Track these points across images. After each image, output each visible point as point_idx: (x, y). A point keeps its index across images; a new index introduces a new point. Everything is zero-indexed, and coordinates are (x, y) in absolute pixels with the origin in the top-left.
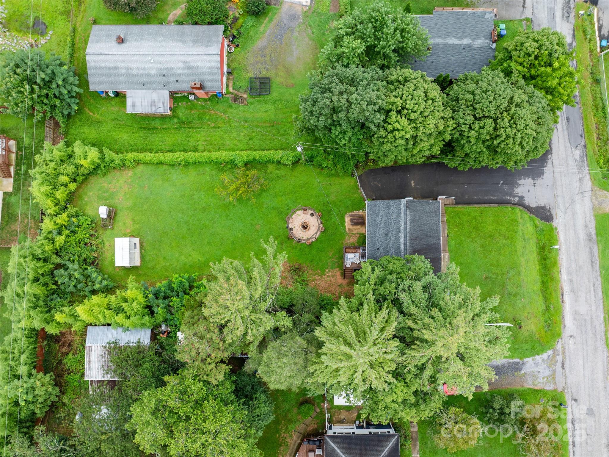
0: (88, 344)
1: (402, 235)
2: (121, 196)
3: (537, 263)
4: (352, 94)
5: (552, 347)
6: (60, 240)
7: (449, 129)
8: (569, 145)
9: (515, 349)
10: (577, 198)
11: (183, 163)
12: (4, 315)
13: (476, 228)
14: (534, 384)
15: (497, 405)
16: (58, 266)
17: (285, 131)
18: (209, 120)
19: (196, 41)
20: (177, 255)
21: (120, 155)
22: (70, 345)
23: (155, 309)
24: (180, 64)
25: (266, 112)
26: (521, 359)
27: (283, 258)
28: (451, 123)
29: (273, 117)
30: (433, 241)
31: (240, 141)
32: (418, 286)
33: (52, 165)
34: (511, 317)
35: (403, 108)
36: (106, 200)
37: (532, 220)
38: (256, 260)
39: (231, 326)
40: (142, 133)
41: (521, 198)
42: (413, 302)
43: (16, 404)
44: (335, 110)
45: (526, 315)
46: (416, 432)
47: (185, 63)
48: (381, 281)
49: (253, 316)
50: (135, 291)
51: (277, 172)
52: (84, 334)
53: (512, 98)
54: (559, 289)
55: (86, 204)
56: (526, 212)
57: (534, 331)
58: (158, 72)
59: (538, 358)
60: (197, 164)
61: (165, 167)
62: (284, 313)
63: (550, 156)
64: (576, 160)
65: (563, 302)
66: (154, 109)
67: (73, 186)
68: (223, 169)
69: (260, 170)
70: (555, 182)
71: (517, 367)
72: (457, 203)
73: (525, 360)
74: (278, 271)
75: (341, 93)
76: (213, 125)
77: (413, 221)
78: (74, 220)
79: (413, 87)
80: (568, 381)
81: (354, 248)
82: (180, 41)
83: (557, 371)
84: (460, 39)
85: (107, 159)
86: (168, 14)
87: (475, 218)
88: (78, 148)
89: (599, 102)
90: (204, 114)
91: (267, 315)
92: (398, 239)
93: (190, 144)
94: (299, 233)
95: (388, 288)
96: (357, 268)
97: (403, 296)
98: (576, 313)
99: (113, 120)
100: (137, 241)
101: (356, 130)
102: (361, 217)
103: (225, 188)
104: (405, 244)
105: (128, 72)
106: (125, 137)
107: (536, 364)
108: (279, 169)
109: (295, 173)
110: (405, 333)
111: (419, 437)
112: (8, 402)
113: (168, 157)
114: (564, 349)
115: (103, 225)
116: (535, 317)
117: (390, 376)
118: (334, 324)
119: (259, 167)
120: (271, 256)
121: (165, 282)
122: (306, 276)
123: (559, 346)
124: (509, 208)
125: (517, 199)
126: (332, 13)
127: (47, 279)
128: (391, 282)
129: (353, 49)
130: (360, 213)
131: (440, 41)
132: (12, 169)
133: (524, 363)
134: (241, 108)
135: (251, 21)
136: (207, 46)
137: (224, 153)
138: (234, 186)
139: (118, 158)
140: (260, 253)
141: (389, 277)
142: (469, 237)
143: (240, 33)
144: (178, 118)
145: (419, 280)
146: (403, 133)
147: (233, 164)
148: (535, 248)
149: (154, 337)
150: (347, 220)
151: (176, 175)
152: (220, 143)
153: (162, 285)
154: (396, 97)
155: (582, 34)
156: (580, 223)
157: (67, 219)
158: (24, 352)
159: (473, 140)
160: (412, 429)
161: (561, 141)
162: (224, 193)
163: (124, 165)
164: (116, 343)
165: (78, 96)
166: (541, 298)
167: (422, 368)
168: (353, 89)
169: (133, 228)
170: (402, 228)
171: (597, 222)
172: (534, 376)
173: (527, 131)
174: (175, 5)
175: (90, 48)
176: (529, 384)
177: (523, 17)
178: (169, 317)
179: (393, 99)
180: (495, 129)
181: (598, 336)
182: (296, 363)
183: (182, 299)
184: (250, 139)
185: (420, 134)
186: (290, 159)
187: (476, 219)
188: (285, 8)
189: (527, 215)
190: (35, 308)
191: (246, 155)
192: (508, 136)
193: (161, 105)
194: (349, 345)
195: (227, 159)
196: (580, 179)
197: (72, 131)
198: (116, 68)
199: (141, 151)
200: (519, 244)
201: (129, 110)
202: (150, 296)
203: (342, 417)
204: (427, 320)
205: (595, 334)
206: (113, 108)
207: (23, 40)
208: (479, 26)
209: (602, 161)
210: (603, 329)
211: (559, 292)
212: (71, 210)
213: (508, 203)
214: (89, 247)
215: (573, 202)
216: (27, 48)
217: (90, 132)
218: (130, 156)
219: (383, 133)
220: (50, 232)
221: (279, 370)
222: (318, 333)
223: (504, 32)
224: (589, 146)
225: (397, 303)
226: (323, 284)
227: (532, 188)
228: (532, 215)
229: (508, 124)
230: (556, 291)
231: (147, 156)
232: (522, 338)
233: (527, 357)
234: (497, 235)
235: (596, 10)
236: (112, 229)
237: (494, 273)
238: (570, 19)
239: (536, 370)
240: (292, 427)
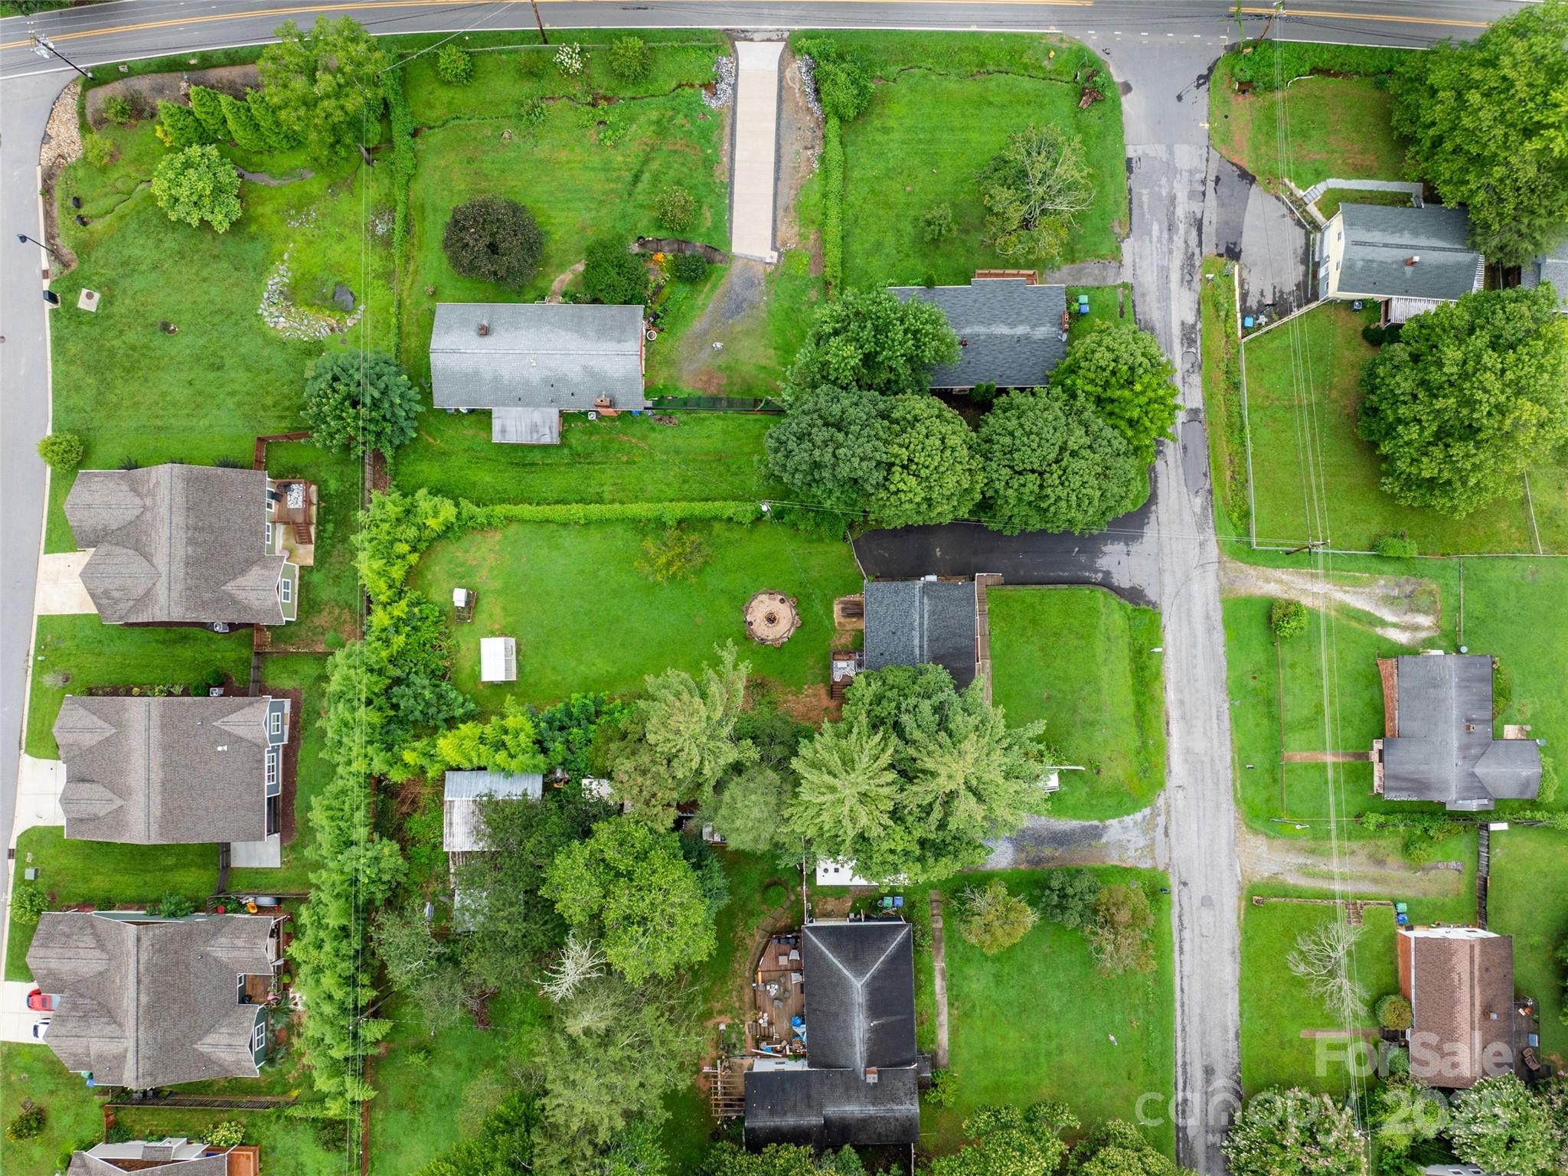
0: (447, 798)
1: (916, 634)
2: (484, 572)
3: (1129, 675)
4: (839, 446)
5: (1150, 803)
6: (399, 641)
7: (978, 487)
8: (1185, 490)
9: (1092, 806)
10: (1196, 574)
11: (582, 522)
12: (321, 755)
13: (1034, 622)
14: (1121, 860)
15: (1055, 884)
16: (397, 681)
17: (739, 468)
18: (618, 451)
19: (603, 333)
20: (573, 664)
21: (485, 509)
22: (413, 802)
23: (549, 745)
24: (578, 368)
25: (708, 437)
26: (1101, 821)
27: (745, 668)
28: (980, 477)
29: (719, 445)
30: (964, 642)
31: (668, 485)
32: (926, 706)
33: (386, 526)
34: (1085, 756)
35: (910, 460)
36: (462, 578)
37: (1122, 607)
38: (711, 671)
39: (683, 756)
40: (513, 472)
41: (1107, 574)
42: (919, 726)
43: (354, 882)
44: (817, 465)
45: (1108, 754)
46: (941, 930)
47: (585, 368)
48: (879, 699)
49: (712, 744)
50: (520, 718)
51: (727, 534)
52: (441, 781)
53: (1065, 443)
54: (1163, 714)
55: (430, 585)
56: (1114, 595)
57: (1122, 778)
58: (542, 380)
59: (1128, 820)
60: (603, 523)
61: (551, 526)
62: (749, 742)
63: (1153, 508)
64: (1195, 514)
65: (1168, 734)
66: (535, 436)
67: (414, 558)
68: (643, 530)
69: (701, 531)
70: (1160, 548)
71: (1095, 833)
72: (1006, 583)
73: (1108, 822)
74: (740, 685)
75: (825, 443)
76: (625, 459)
77: (933, 613)
78: (416, 610)
79: (924, 431)
80: (1175, 855)
81: (846, 653)
82: (577, 331)
83: (1158, 839)
84: (1012, 325)
85: (464, 515)
86: (552, 281)
87: (1032, 606)
88: (423, 500)
89: (1236, 419)
90: (611, 441)
91: (729, 744)
92: (910, 639)
93: (591, 490)
94: (762, 629)
95: (887, 708)
96: (848, 682)
97: (905, 718)
98: (1188, 751)
99: (466, 451)
100: (512, 641)
101: (846, 487)
102: (859, 605)
103: (651, 562)
104: (921, 647)
105: (496, 379)
106: (488, 479)
107: (1125, 829)
108: (730, 530)
109: (756, 536)
110: (906, 766)
111: (945, 937)
112: (344, 877)
113: (559, 512)
114: (1169, 807)
115: (458, 617)
116: (1124, 757)
117: (886, 816)
118: (816, 752)
119: (700, 526)
120: (730, 666)
121: (560, 705)
122: (773, 696)
123: (1161, 802)
124: (1085, 591)
125: (1100, 576)
126: (812, 276)
127: (381, 701)
128: (890, 701)
129: (844, 358)
130: (856, 598)
131: (981, 330)
132: (313, 530)
133: (1105, 827)
134: (669, 432)
135: (682, 291)
136: (619, 341)
137: (646, 506)
138: (663, 560)
139: (480, 513)
140: (716, 662)
141: (889, 694)
142: (1022, 635)
143: (665, 310)
144: (571, 448)
145: (929, 698)
146: (911, 495)
147: (660, 524)
148: (1126, 651)
149: (547, 787)
150: (837, 608)
151: (570, 540)
152: (637, 488)
153: (555, 709)
154: (901, 446)
155: (1212, 310)
156: (1198, 612)
157: (406, 609)
158: (358, 808)
159: (1012, 502)
160: (935, 926)
161: (1173, 483)
162: (647, 568)
163: (489, 524)
164: (490, 796)
165: (418, 417)
166: (1134, 729)
167: (928, 810)
168: (840, 436)
169: (504, 623)
170: (916, 623)
171: (1225, 610)
172: (1122, 846)
173: (1084, 491)
174: (562, 266)
175: (436, 343)
176: (1114, 860)
177: (1119, 282)
178: (570, 757)
179: (895, 449)
180: (1041, 486)
181: (1222, 787)
182: (766, 804)
183: (586, 731)
184: (684, 482)
185: (934, 496)
186: (749, 515)
187: (1034, 608)
188: (736, 268)
189: (1114, 601)
190: (371, 743)
191: (680, 509)
192: (1059, 498)
193: (547, 431)
194: (835, 776)
195: (650, 515)
196: (1201, 544)
197: (403, 469)
198: (477, 373)
199: (516, 501)
200: (1100, 646)
201: (496, 438)
202: (543, 725)
203: (829, 907)
204: (931, 747)
205: (1217, 785)
206: (468, 431)
207: (318, 320)
208: (1042, 304)
209: (1235, 515)
210: (1230, 776)
211: (1163, 719)
212: (412, 595)
213: (1086, 582)
214: (437, 653)
215: (1188, 579)
216: (325, 333)
217: (429, 471)
218: (500, 510)
219: (883, 494)
220: (384, 630)
221: (745, 811)
222: (795, 764)
223: (1086, 309)
224: (1217, 491)
225: (898, 727)
226: (800, 708)
227: (1124, 558)
228: (1123, 601)
229: (1057, 482)
230: (1157, 717)
231: (525, 510)
232: (1102, 788)
233: (1111, 817)
234: (1065, 632)
235: (1237, 268)
236: (472, 623)
237: (1059, 691)
238: (1194, 284)
239: (1126, 837)
240: (753, 922)
